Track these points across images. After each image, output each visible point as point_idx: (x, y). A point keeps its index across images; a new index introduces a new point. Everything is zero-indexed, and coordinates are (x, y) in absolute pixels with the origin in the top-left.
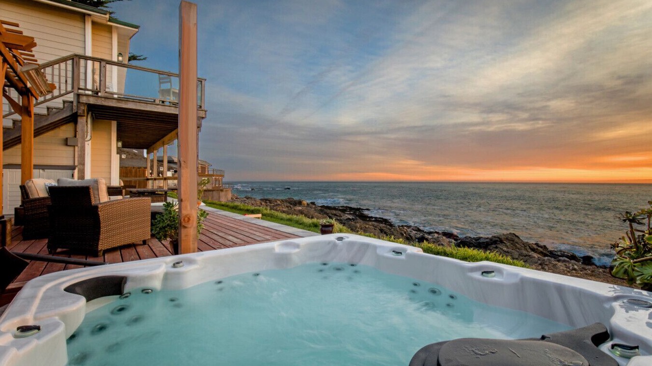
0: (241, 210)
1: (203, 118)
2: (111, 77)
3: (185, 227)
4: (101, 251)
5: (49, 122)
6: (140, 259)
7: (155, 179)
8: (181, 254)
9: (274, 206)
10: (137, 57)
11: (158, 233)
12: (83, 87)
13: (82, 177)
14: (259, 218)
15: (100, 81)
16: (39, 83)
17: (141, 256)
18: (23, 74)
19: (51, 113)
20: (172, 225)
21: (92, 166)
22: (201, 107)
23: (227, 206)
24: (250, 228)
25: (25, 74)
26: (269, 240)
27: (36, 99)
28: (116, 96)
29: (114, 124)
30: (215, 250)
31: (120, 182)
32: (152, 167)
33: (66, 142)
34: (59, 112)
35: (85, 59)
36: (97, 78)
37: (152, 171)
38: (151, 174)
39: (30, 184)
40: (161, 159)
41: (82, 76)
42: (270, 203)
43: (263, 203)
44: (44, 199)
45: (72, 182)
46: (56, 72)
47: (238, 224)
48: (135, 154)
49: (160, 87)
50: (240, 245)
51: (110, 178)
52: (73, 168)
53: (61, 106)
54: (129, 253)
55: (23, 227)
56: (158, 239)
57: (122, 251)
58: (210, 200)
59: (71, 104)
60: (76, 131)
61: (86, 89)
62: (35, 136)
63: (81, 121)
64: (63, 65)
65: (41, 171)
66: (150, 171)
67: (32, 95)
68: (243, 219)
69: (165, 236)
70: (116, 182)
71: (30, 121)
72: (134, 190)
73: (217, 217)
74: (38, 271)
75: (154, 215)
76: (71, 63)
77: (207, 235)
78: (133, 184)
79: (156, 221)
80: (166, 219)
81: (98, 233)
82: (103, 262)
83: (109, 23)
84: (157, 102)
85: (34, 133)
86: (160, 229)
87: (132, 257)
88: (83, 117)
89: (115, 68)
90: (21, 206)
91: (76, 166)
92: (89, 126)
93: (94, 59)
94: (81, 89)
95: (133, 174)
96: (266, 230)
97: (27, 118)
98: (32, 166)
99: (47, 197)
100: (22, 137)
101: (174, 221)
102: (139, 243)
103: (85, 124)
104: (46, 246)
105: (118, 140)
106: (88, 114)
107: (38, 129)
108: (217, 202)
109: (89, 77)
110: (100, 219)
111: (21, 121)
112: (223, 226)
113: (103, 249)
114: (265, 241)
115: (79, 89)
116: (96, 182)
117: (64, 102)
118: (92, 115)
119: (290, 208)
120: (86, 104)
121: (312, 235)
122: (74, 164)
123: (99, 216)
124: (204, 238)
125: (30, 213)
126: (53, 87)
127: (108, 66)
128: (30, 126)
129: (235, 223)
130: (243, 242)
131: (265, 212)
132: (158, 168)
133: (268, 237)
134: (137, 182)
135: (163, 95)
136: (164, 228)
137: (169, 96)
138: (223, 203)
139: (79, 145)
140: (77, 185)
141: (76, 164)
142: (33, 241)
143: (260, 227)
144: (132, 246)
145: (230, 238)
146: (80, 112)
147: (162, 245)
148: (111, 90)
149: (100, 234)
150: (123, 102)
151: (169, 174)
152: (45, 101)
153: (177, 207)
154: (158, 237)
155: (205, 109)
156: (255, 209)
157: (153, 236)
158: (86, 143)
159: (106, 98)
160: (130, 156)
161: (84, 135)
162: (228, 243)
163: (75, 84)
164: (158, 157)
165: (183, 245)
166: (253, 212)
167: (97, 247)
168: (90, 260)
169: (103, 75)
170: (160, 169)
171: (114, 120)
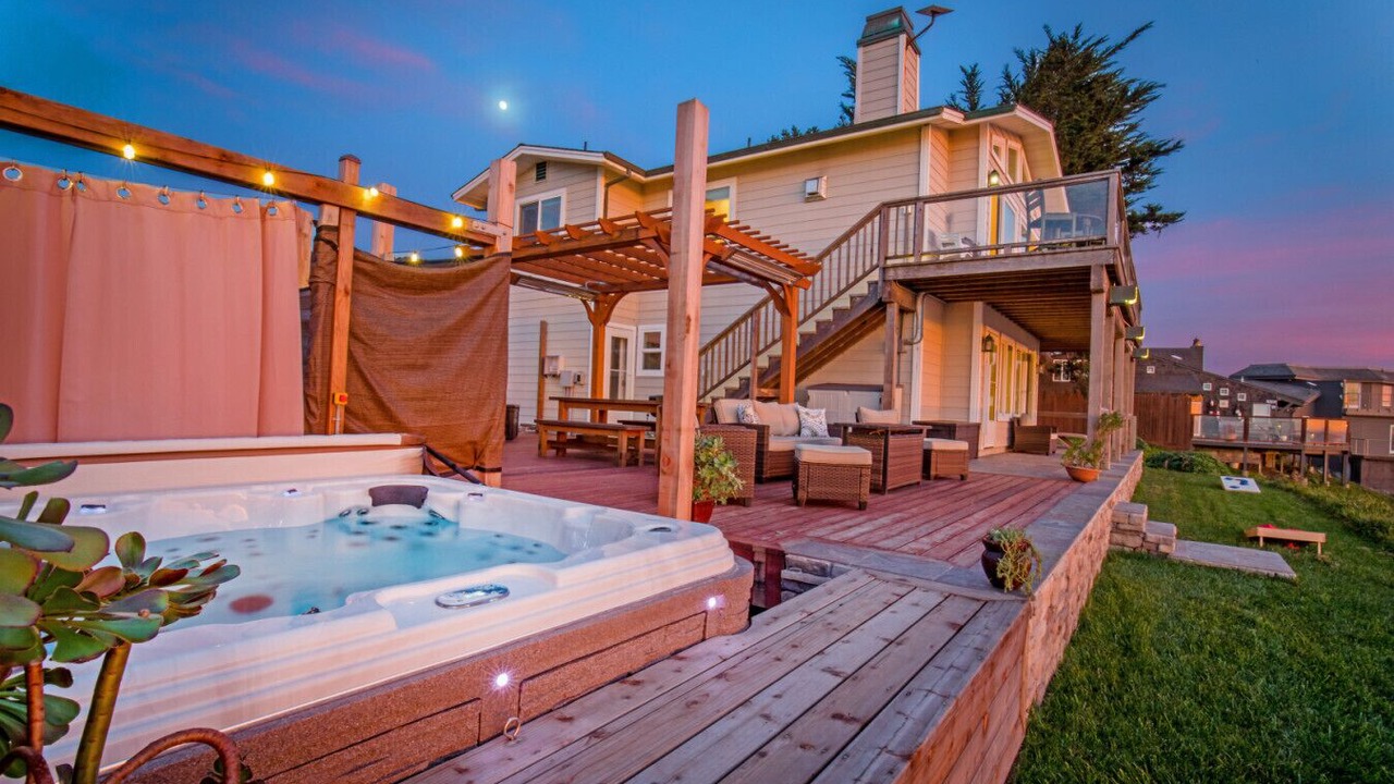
10: (1160, 147)
12: (892, 255)
19: (855, 307)
29: (978, 308)
34: (862, 301)
35: (898, 206)
46: (861, 240)
51: (969, 408)
52: (881, 388)
53: (866, 291)
59: (876, 286)
61: (895, 257)
63: (891, 310)
64: (869, 226)
65: (846, 393)
76: (878, 219)
83: (968, 123)
88: (892, 305)
92: (920, 316)
93: (908, 203)
94: (890, 258)
95: (1162, 407)
109: (901, 234)
115: (887, 259)
117: (869, 284)
120: (894, 281)
139: (886, 352)
146: (885, 296)
152: (848, 288)
158: (913, 347)
160: (1163, 370)
163: (882, 252)
169: (918, 225)
170: (1236, 397)
171: (977, 300)
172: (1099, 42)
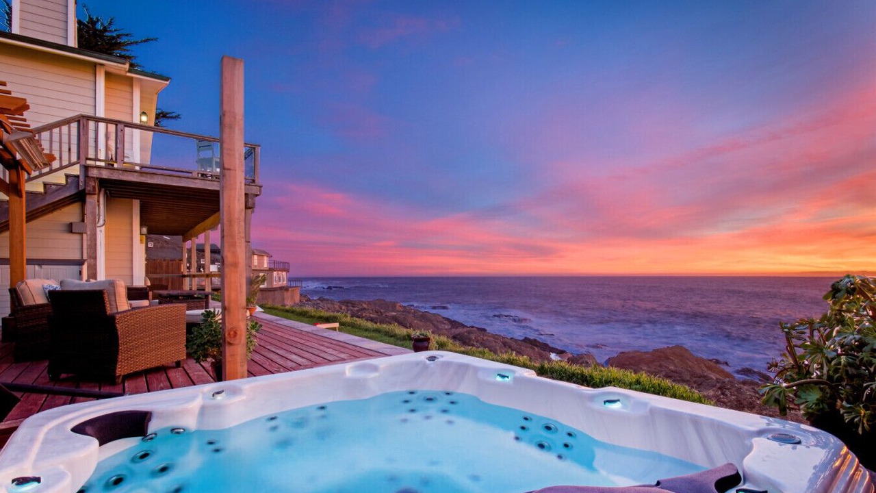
0: (311, 317)
1: (257, 195)
2: (132, 143)
3: (230, 344)
4: (119, 376)
5: (46, 203)
6: (172, 388)
7: (194, 276)
8: (225, 380)
9: (358, 311)
10: (167, 114)
11: (195, 352)
12: (93, 157)
13: (93, 275)
14: (334, 329)
15: (116, 148)
16: (32, 154)
17: (173, 383)
18: (11, 144)
19: (49, 191)
20: (214, 341)
21: (107, 260)
22: (254, 181)
23: (293, 312)
24: (321, 343)
25: (13, 143)
26: (345, 360)
27: (29, 174)
28: (137, 168)
29: (136, 204)
30: (272, 375)
31: (145, 281)
32: (189, 260)
33: (70, 228)
34: (60, 189)
35: (96, 121)
36: (112, 144)
37: (190, 264)
38: (189, 268)
39: (23, 286)
40: (201, 248)
41: (91, 143)
42: (353, 307)
43: (343, 307)
44: (42, 306)
45: (79, 285)
46: (56, 137)
47: (305, 338)
48: (166, 241)
49: (198, 155)
50: (306, 367)
51: (132, 276)
52: (80, 263)
53: (63, 181)
54: (157, 379)
55: (14, 343)
56: (195, 359)
57: (148, 376)
58: (270, 304)
59: (76, 179)
60: (83, 214)
61: (96, 159)
62: (27, 222)
63: (91, 200)
64: (65, 129)
65: (37, 267)
66: (188, 265)
67: (23, 169)
68: (312, 331)
69: (206, 356)
70: (140, 280)
71: (21, 202)
72: (164, 292)
73: (277, 329)
74: (36, 405)
75: (191, 326)
76: (76, 126)
77: (263, 353)
78: (164, 283)
79: (192, 336)
80: (206, 333)
81: (115, 352)
82: (121, 391)
83: (129, 74)
84: (195, 175)
85: (27, 217)
86: (198, 346)
87: (162, 385)
88: (93, 196)
89: (137, 132)
90: (10, 315)
91: (85, 260)
92: (102, 207)
93: (107, 121)
94: (90, 159)
95: (164, 268)
96: (342, 346)
97: (16, 198)
98: (25, 261)
99: (47, 304)
100: (10, 223)
101: (216, 336)
102: (170, 365)
103: (97, 203)
104: (46, 370)
105: (142, 225)
106: (100, 191)
107: (31, 212)
108: (279, 306)
109: (101, 144)
110: (117, 333)
111: (8, 201)
112: (285, 340)
113: (123, 374)
114: (339, 360)
115: (87, 159)
116: (112, 284)
117: (67, 176)
118: (105, 193)
119: (379, 313)
120: (97, 178)
121: (401, 353)
122: (82, 257)
123: (117, 330)
124: (257, 357)
125: (24, 325)
126: (51, 158)
127: (127, 130)
128: (20, 208)
129: (301, 336)
130: (310, 363)
131: (344, 320)
132: (198, 261)
133: (343, 356)
134: (170, 280)
135: (202, 166)
136: (203, 345)
137: (211, 166)
138: (287, 308)
139: (88, 233)
140: (87, 288)
141: (85, 257)
142: (28, 364)
143: (334, 342)
144: (162, 369)
145: (294, 357)
146: (89, 188)
147: (201, 368)
148: (131, 160)
149: (118, 354)
150: (148, 176)
151: (213, 268)
152: (41, 175)
153: (220, 317)
154: (195, 357)
155: (260, 184)
156: (330, 316)
157: (189, 355)
158: (98, 229)
159: (125, 171)
160: (159, 245)
161: (95, 218)
162: (290, 364)
163: (81, 153)
164: (198, 245)
165: (228, 368)
166: (327, 320)
167: (115, 372)
168: (105, 390)
169: (120, 140)
170: (200, 261)
171: (137, 199)
172: (127, 35)
